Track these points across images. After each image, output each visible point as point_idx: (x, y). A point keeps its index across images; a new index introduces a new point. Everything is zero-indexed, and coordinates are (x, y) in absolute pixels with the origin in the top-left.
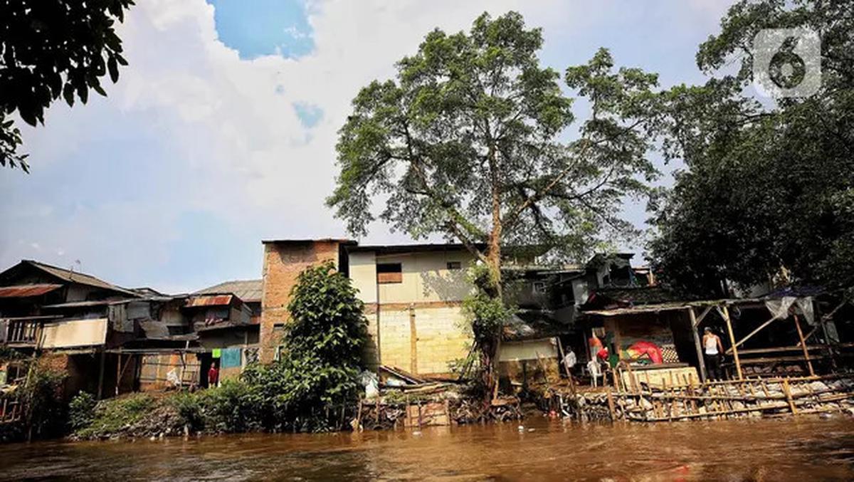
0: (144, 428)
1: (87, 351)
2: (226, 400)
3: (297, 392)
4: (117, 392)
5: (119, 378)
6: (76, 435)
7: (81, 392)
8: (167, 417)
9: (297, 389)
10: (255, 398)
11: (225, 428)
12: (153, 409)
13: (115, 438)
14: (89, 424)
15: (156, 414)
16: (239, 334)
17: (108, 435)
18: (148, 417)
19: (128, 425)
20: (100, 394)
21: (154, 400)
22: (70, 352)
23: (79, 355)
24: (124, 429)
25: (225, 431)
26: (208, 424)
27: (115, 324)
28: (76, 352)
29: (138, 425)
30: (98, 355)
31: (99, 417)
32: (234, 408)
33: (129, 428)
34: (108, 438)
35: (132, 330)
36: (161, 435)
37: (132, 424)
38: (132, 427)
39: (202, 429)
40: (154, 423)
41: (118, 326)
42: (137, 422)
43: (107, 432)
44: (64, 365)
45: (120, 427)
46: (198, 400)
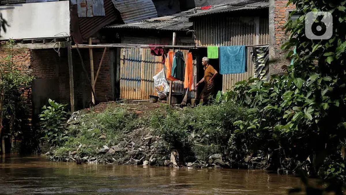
0: (124, 153)
1: (51, 46)
2: (218, 125)
3: (295, 123)
4: (93, 101)
5: (94, 82)
6: (52, 154)
7: (50, 100)
8: (151, 141)
9: (294, 119)
10: (249, 125)
11: (221, 161)
12: (133, 128)
13: (93, 163)
14: (63, 141)
15: (137, 136)
16: (246, 21)
17: (85, 158)
18: (128, 139)
19: (106, 147)
20: (72, 102)
21: (135, 116)
22: (32, 46)
23: (42, 50)
24: (101, 153)
25: (221, 165)
26: (198, 154)
27: (79, 7)
28: (39, 46)
29: (117, 148)
30: (64, 50)
31: (75, 133)
32: (229, 136)
33: (107, 150)
34: (86, 161)
35: (103, 13)
36: (145, 163)
37: (110, 146)
38: (111, 151)
39: (192, 160)
40: (136, 147)
41: (84, 9)
42: (116, 144)
43: (83, 155)
44: (27, 63)
45: (98, 150)
46: (186, 122)
